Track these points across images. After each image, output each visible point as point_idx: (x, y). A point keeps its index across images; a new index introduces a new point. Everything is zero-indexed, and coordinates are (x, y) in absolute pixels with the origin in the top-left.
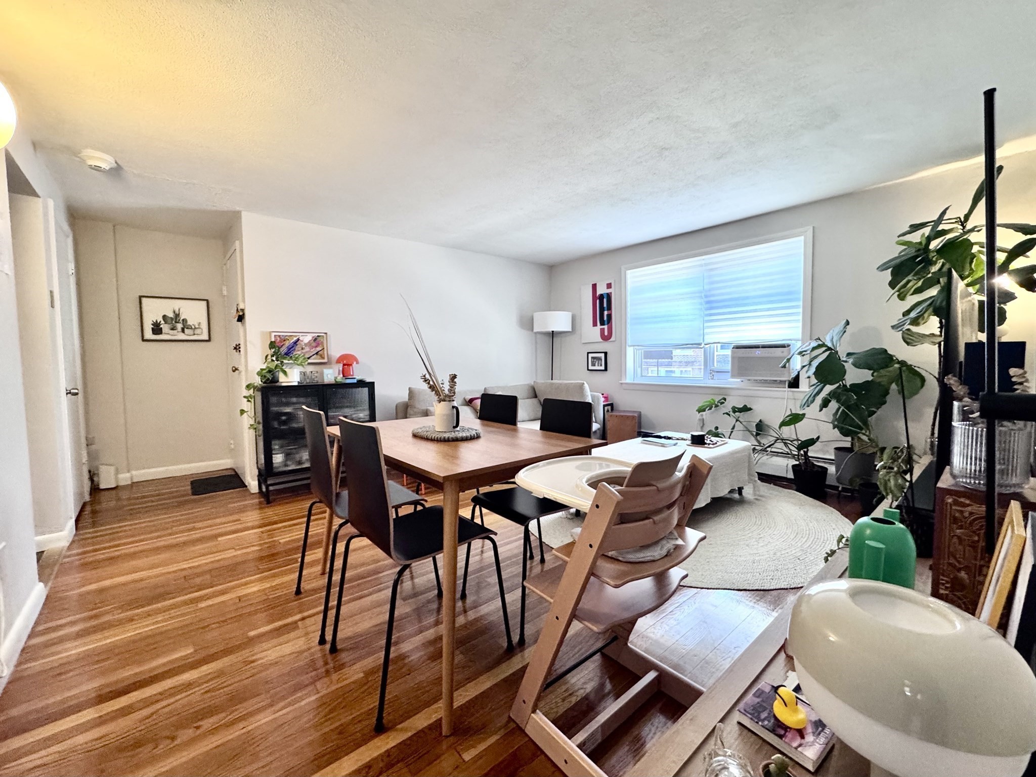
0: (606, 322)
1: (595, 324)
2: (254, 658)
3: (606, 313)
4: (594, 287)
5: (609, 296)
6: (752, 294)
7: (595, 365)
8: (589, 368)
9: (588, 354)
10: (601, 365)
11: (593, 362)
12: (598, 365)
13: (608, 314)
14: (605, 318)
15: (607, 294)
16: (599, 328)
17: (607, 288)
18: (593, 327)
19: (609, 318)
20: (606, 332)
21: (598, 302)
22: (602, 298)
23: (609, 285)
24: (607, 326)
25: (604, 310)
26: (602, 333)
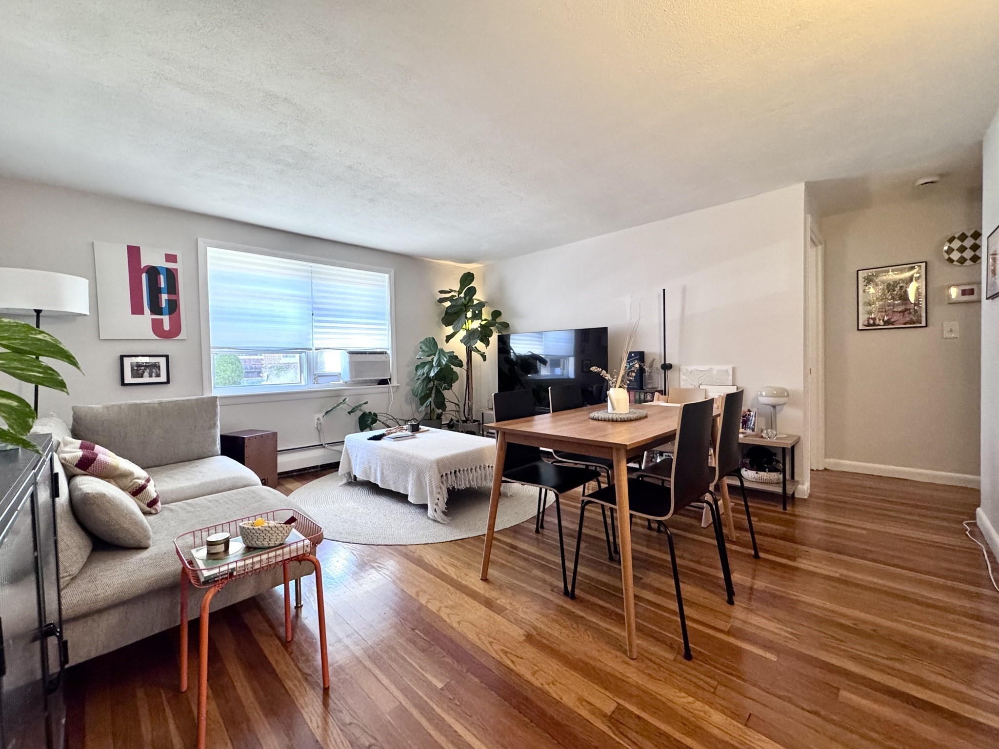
0: (166, 310)
1: (137, 309)
2: (790, 636)
3: (164, 297)
4: (134, 253)
5: (171, 276)
6: (354, 309)
7: (142, 377)
8: (126, 382)
9: (122, 357)
10: (158, 375)
11: (138, 370)
12: (151, 376)
13: (169, 301)
14: (164, 305)
15: (168, 270)
16: (148, 316)
17: (167, 261)
18: (133, 313)
19: (173, 306)
20: (167, 327)
21: (144, 276)
22: (153, 272)
23: (171, 258)
24: (167, 317)
25: (161, 293)
26: (157, 327)
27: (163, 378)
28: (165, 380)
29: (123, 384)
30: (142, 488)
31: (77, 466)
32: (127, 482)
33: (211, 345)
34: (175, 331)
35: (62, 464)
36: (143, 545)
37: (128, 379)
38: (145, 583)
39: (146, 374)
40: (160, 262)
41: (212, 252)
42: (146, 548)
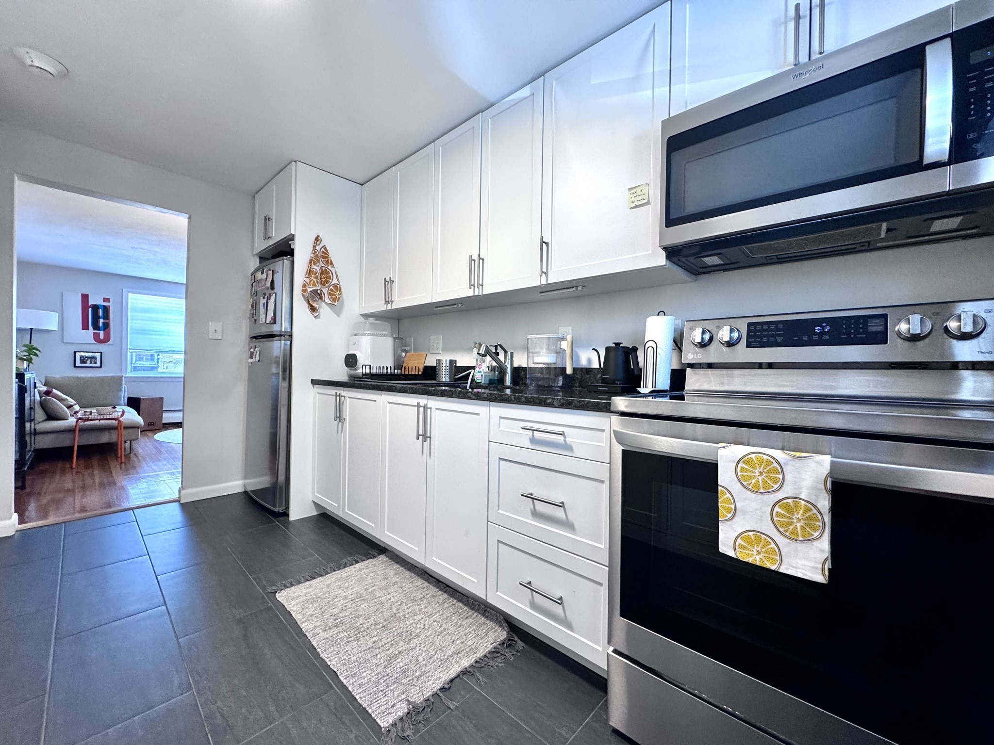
0: (102, 328)
1: (85, 327)
3: (101, 321)
4: (85, 298)
5: (106, 310)
7: (86, 363)
8: (77, 365)
9: (75, 352)
10: (95, 363)
11: (83, 360)
12: (91, 363)
13: (104, 323)
14: (101, 325)
15: (104, 306)
16: (91, 331)
17: (104, 301)
18: (83, 329)
19: (106, 326)
20: (102, 337)
21: (90, 310)
22: (95, 308)
23: (107, 300)
24: (103, 332)
25: (99, 319)
26: (96, 338)
27: (98, 364)
28: (99, 366)
29: (75, 366)
30: (72, 406)
31: (44, 393)
32: (65, 403)
33: (128, 348)
34: (107, 339)
35: (39, 392)
36: (66, 418)
37: (78, 364)
38: (64, 427)
39: (89, 361)
40: (100, 302)
41: (130, 295)
42: (68, 420)
